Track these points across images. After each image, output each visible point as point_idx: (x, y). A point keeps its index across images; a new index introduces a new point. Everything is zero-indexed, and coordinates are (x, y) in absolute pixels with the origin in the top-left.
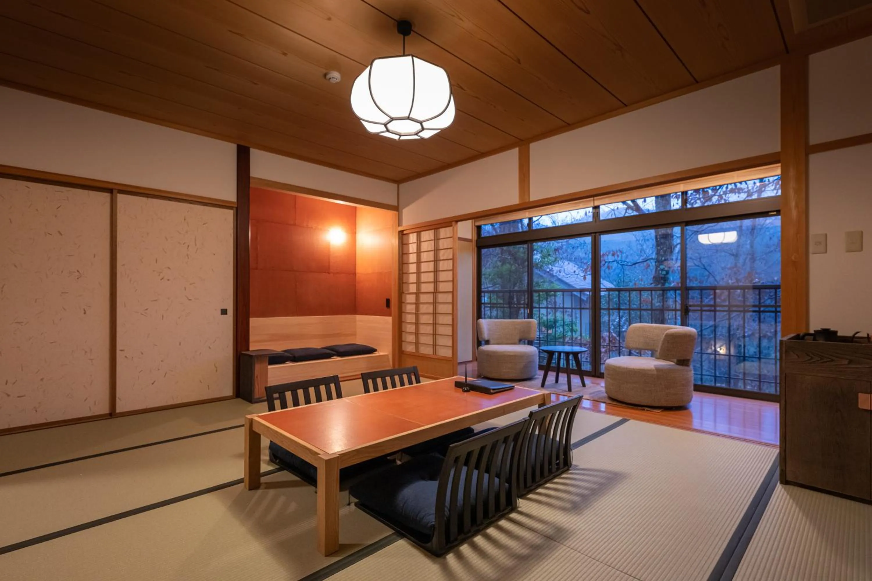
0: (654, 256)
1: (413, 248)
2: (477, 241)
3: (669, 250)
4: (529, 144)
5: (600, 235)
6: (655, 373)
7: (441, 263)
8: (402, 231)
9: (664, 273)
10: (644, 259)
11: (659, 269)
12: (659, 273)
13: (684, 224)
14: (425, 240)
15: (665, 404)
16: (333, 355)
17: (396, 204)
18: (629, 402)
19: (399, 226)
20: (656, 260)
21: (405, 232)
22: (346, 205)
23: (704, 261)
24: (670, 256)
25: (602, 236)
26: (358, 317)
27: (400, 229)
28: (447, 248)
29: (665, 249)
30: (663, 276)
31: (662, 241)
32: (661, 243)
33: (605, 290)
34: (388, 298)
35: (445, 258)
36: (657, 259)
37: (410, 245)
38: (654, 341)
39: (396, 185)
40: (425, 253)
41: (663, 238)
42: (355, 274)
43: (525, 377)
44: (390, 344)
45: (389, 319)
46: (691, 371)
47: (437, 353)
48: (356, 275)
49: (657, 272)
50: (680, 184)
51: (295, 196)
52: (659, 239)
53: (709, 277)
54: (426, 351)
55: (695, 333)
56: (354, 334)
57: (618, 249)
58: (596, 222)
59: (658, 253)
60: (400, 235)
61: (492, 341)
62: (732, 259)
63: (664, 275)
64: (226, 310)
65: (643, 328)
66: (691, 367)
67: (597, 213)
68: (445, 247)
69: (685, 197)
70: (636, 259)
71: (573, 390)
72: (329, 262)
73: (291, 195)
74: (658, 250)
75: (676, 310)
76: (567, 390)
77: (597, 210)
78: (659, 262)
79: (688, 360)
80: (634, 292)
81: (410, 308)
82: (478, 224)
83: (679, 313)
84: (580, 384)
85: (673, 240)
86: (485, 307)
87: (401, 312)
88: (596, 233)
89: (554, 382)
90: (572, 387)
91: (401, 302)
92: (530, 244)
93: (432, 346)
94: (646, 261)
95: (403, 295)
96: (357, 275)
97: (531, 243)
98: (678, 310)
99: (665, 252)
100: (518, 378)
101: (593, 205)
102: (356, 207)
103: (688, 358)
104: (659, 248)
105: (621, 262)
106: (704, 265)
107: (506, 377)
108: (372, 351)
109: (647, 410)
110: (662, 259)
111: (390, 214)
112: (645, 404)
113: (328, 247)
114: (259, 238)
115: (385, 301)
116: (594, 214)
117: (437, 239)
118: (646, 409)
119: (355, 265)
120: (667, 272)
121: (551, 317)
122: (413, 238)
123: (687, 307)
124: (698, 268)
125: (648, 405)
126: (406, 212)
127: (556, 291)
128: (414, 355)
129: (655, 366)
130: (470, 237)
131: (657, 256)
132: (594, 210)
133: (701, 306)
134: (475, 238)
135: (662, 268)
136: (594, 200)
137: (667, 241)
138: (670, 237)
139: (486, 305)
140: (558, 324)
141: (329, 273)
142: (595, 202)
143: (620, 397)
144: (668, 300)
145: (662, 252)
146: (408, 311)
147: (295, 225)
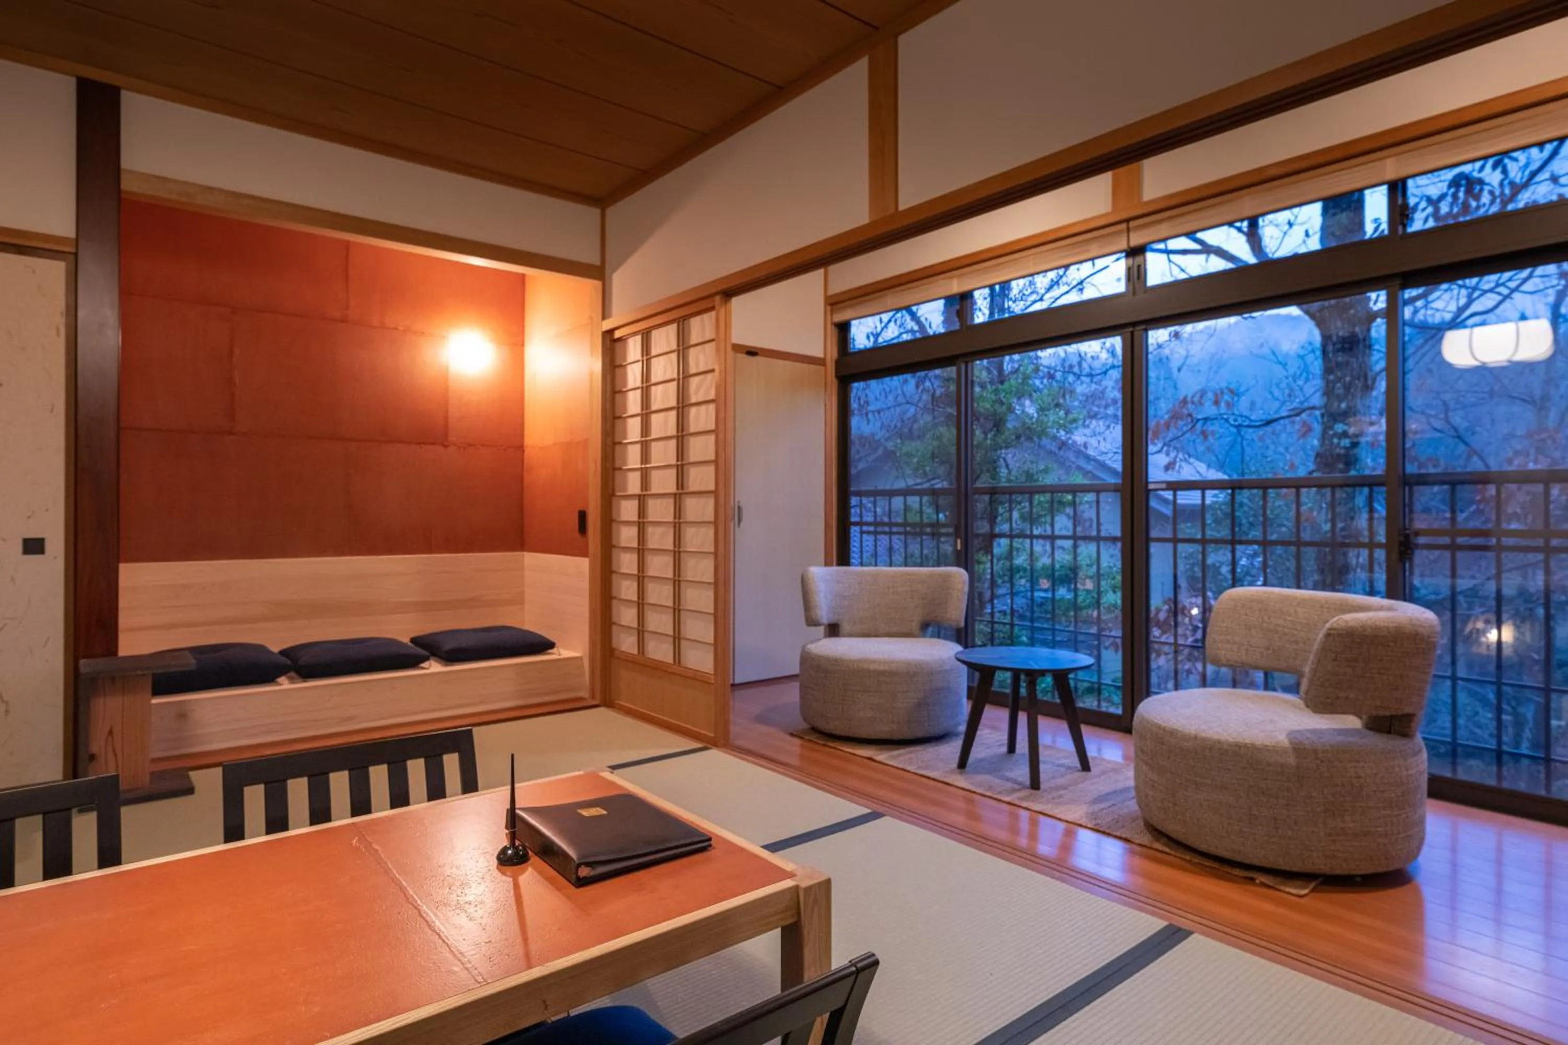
0: (1317, 400)
1: (633, 375)
2: (838, 363)
3: (1359, 384)
4: (896, 36)
5: (1146, 330)
6: (1292, 760)
7: (693, 411)
8: (611, 332)
9: (1346, 442)
10: (1292, 410)
11: (1331, 432)
12: (1332, 443)
13: (1398, 282)
14: (659, 351)
15: (1322, 865)
16: (425, 659)
17: (597, 262)
18: (1203, 847)
19: (604, 317)
20: (1323, 411)
21: (617, 334)
22: (496, 270)
23: (1457, 419)
24: (1361, 398)
25: (1151, 333)
26: (530, 559)
27: (607, 325)
28: (706, 369)
29: (1348, 379)
30: (1342, 452)
31: (1340, 359)
32: (1339, 365)
33: (1164, 486)
34: (581, 509)
35: (701, 399)
36: (1326, 406)
37: (629, 368)
38: (1297, 642)
39: (597, 211)
40: (660, 387)
41: (1343, 350)
42: (521, 448)
43: (920, 734)
44: (585, 628)
45: (583, 563)
46: (1418, 753)
47: (683, 662)
48: (523, 451)
49: (1327, 442)
50: (1383, 158)
51: (347, 244)
52: (1331, 355)
53: (1469, 457)
54: (660, 651)
55: (1432, 627)
56: (519, 600)
57: (1224, 385)
58: (1134, 293)
59: (1328, 392)
60: (608, 342)
61: (846, 627)
62: (1528, 414)
63: (1345, 448)
64: (42, 541)
65: (1261, 604)
66: (1419, 738)
67: (1139, 266)
68: (702, 369)
69: (1400, 201)
70: (1272, 409)
71: (1042, 786)
72: (446, 418)
73: (338, 241)
74: (1328, 382)
75: (1372, 545)
76: (1028, 782)
77: (1139, 259)
78: (1332, 416)
79: (1409, 717)
80: (1246, 493)
81: (627, 536)
82: (840, 317)
83: (1380, 554)
84: (1075, 762)
85: (1370, 355)
86: (862, 532)
87: (608, 546)
88: (1134, 324)
89: (1004, 749)
90: (1043, 776)
91: (609, 521)
92: (963, 366)
93: (672, 639)
94: (1298, 415)
95: (615, 501)
96: (527, 452)
97: (966, 363)
98: (1380, 545)
99: (1347, 388)
100: (896, 737)
101: (1124, 245)
102: (523, 276)
103: (1407, 710)
104: (1332, 377)
105: (1235, 420)
106: (1455, 429)
107: (864, 733)
108: (544, 646)
109: (1263, 885)
110: (1339, 406)
111: (589, 287)
112: (1256, 862)
113: (444, 377)
114: (237, 352)
115: (576, 516)
116: (1129, 270)
117: (683, 348)
118: (1261, 878)
119: (522, 425)
120: (1355, 445)
121: (1063, 557)
122: (634, 348)
123: (1407, 537)
124: (1439, 435)
125: (1265, 864)
126: (619, 279)
127: (1075, 490)
128: (633, 662)
129: (1291, 734)
130: (818, 352)
131: (1325, 399)
132: (1131, 260)
133: (1454, 532)
134: (833, 353)
135: (1340, 431)
136: (1128, 230)
137: (1354, 360)
138: (1361, 346)
139: (865, 528)
140: (1081, 574)
141: (445, 446)
142: (1132, 235)
143: (1174, 829)
144: (1357, 517)
145: (1339, 389)
146: (623, 544)
147: (344, 320)
